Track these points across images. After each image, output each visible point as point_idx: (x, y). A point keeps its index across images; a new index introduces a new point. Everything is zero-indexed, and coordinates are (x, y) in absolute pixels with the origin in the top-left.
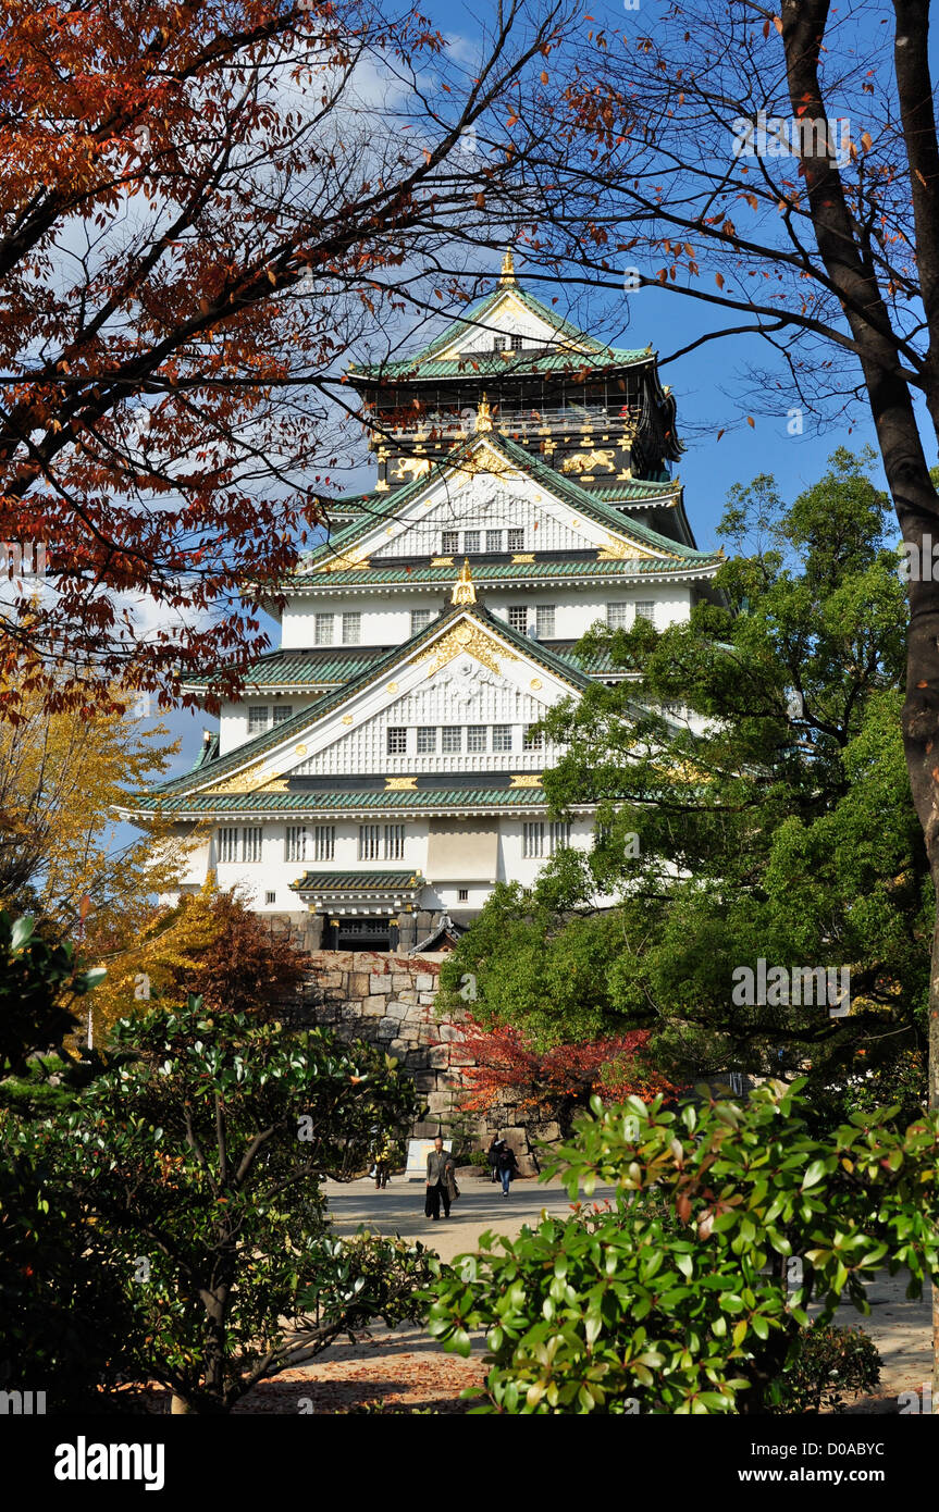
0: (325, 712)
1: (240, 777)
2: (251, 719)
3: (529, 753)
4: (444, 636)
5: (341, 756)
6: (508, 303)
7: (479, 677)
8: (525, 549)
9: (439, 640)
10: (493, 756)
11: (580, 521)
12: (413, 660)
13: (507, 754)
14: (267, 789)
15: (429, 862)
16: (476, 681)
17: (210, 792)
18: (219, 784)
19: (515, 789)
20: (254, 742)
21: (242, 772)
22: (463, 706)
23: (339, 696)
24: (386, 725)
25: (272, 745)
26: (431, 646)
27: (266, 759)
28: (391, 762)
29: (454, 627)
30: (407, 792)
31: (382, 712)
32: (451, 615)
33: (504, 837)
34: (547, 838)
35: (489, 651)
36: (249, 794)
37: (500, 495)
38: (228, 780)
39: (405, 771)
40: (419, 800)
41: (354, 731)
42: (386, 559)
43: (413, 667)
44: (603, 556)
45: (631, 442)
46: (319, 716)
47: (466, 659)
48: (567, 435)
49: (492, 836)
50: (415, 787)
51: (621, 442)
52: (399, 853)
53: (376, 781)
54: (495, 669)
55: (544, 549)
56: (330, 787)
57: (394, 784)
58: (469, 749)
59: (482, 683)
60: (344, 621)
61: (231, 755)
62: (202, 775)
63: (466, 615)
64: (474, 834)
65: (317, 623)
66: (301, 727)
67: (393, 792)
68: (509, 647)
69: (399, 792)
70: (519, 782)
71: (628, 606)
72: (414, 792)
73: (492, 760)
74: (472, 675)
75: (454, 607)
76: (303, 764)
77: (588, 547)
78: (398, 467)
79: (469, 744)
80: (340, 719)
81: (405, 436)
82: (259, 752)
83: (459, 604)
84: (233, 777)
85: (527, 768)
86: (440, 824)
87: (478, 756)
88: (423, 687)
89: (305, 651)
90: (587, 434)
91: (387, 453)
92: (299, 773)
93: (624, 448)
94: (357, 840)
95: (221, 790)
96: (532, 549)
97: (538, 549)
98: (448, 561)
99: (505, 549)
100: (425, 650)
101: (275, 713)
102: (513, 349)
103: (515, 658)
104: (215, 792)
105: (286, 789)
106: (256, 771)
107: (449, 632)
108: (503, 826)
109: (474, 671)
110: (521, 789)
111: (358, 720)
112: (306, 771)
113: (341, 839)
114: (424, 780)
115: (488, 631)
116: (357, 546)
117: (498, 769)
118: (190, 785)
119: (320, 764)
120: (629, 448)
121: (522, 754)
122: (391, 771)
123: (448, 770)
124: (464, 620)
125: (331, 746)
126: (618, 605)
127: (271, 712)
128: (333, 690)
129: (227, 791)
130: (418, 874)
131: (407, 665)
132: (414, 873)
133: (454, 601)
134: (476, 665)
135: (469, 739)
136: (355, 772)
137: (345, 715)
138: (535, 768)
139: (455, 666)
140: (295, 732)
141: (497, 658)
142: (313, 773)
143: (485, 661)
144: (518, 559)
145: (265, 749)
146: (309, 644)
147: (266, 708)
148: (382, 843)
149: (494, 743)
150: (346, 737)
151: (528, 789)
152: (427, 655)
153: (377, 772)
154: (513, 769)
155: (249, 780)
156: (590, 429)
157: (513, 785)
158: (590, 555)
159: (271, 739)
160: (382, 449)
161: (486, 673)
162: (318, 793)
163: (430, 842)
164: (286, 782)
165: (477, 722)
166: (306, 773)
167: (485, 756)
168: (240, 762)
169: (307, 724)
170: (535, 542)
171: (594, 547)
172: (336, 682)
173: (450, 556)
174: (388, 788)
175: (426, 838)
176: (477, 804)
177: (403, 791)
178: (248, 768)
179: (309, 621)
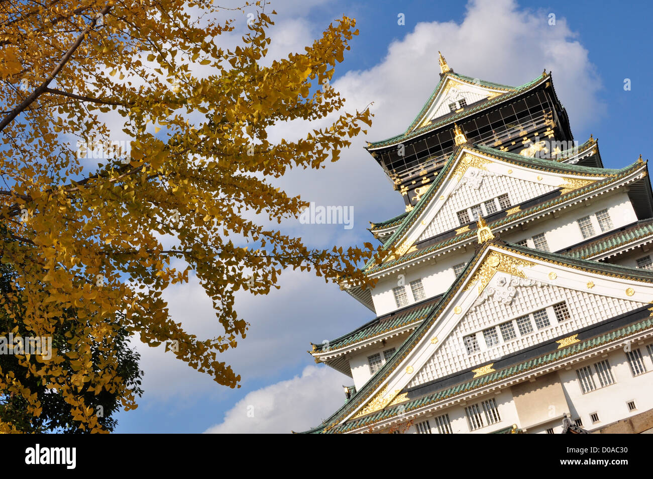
0: (418, 340)
1: (375, 400)
2: (371, 365)
3: (563, 323)
4: (480, 266)
5: (438, 365)
6: (450, 82)
7: (513, 284)
8: (512, 205)
9: (478, 270)
10: (539, 332)
11: (541, 176)
12: (466, 288)
13: (548, 328)
14: (395, 403)
15: (520, 416)
16: (512, 288)
17: (357, 417)
18: (362, 409)
19: (562, 349)
20: (377, 375)
21: (375, 397)
22: (508, 307)
23: (424, 327)
24: (461, 336)
25: (389, 373)
26: (474, 275)
27: (388, 383)
28: (472, 359)
29: (486, 258)
30: (489, 375)
31: (455, 329)
32: (481, 251)
33: (565, 384)
34: (595, 376)
35: (514, 266)
36: (384, 410)
37: (486, 178)
38: (367, 405)
39: (483, 361)
40: (500, 376)
41: (440, 347)
42: (426, 241)
43: (467, 292)
44: (563, 192)
45: (553, 131)
46: (415, 344)
47: (500, 275)
48: (513, 140)
49: (557, 385)
50: (493, 370)
51: (546, 134)
52: (497, 418)
53: (466, 374)
54: (522, 276)
55: (524, 201)
56: (437, 388)
57: (479, 372)
58: (522, 333)
59: (516, 287)
60: (412, 288)
61: (364, 388)
62: (349, 407)
63: (491, 247)
64: (544, 388)
65: (395, 294)
66: (405, 355)
67: (480, 378)
68: (527, 258)
69: (484, 376)
70: (563, 343)
71: (591, 217)
72: (494, 373)
73: (540, 335)
74: (507, 285)
75: (481, 246)
76: (414, 379)
77: (552, 190)
78: (415, 195)
79: (521, 330)
80: (429, 341)
81: (414, 175)
82: (382, 380)
83: (484, 242)
84: (370, 401)
85: (565, 333)
86: (518, 389)
87: (529, 336)
88: (478, 303)
89: (393, 314)
90: (524, 136)
91: (407, 189)
92: (413, 385)
93: (550, 137)
94: (465, 418)
95: (364, 413)
96: (517, 203)
97: (521, 202)
98: (466, 229)
99: (499, 209)
100: (471, 279)
101: (385, 356)
102: (461, 107)
103: (533, 264)
104: (361, 415)
105: (407, 399)
106: (384, 393)
107: (483, 262)
108: (562, 376)
109: (508, 282)
110: (566, 348)
111: (441, 338)
112: (417, 383)
113: (455, 421)
114: (498, 364)
115: (509, 253)
116: (406, 239)
117: (546, 339)
118: (343, 416)
119: (425, 376)
120: (553, 135)
121: (559, 325)
122: (474, 365)
123: (512, 351)
124: (490, 251)
125: (429, 361)
126: (584, 219)
127: (382, 355)
128: (418, 326)
129: (368, 412)
130: (515, 427)
131: (462, 292)
132: (512, 427)
133: (480, 242)
134: (508, 277)
135: (520, 327)
136: (450, 373)
137: (432, 337)
138: (570, 331)
139: (494, 283)
140: (402, 359)
141: (520, 268)
142: (422, 383)
143: (513, 273)
144: (510, 212)
145: (385, 377)
146: (394, 308)
147: (378, 355)
148: (483, 415)
149: (537, 324)
150: (436, 352)
151: (571, 346)
152: (474, 282)
153: (464, 368)
154: (556, 336)
155: (381, 400)
156: (525, 132)
157: (559, 347)
158: (556, 193)
159: (387, 369)
160: (402, 187)
161: (517, 280)
162: (430, 394)
163: (516, 402)
164: (406, 394)
165: (521, 314)
166: (418, 384)
167: (534, 334)
168: (372, 391)
169: (408, 352)
170: (516, 199)
171: (556, 188)
172: (419, 320)
173: (466, 225)
174: (475, 376)
175: (513, 402)
176: (541, 365)
177: (486, 375)
178: (378, 393)
179: (389, 294)
